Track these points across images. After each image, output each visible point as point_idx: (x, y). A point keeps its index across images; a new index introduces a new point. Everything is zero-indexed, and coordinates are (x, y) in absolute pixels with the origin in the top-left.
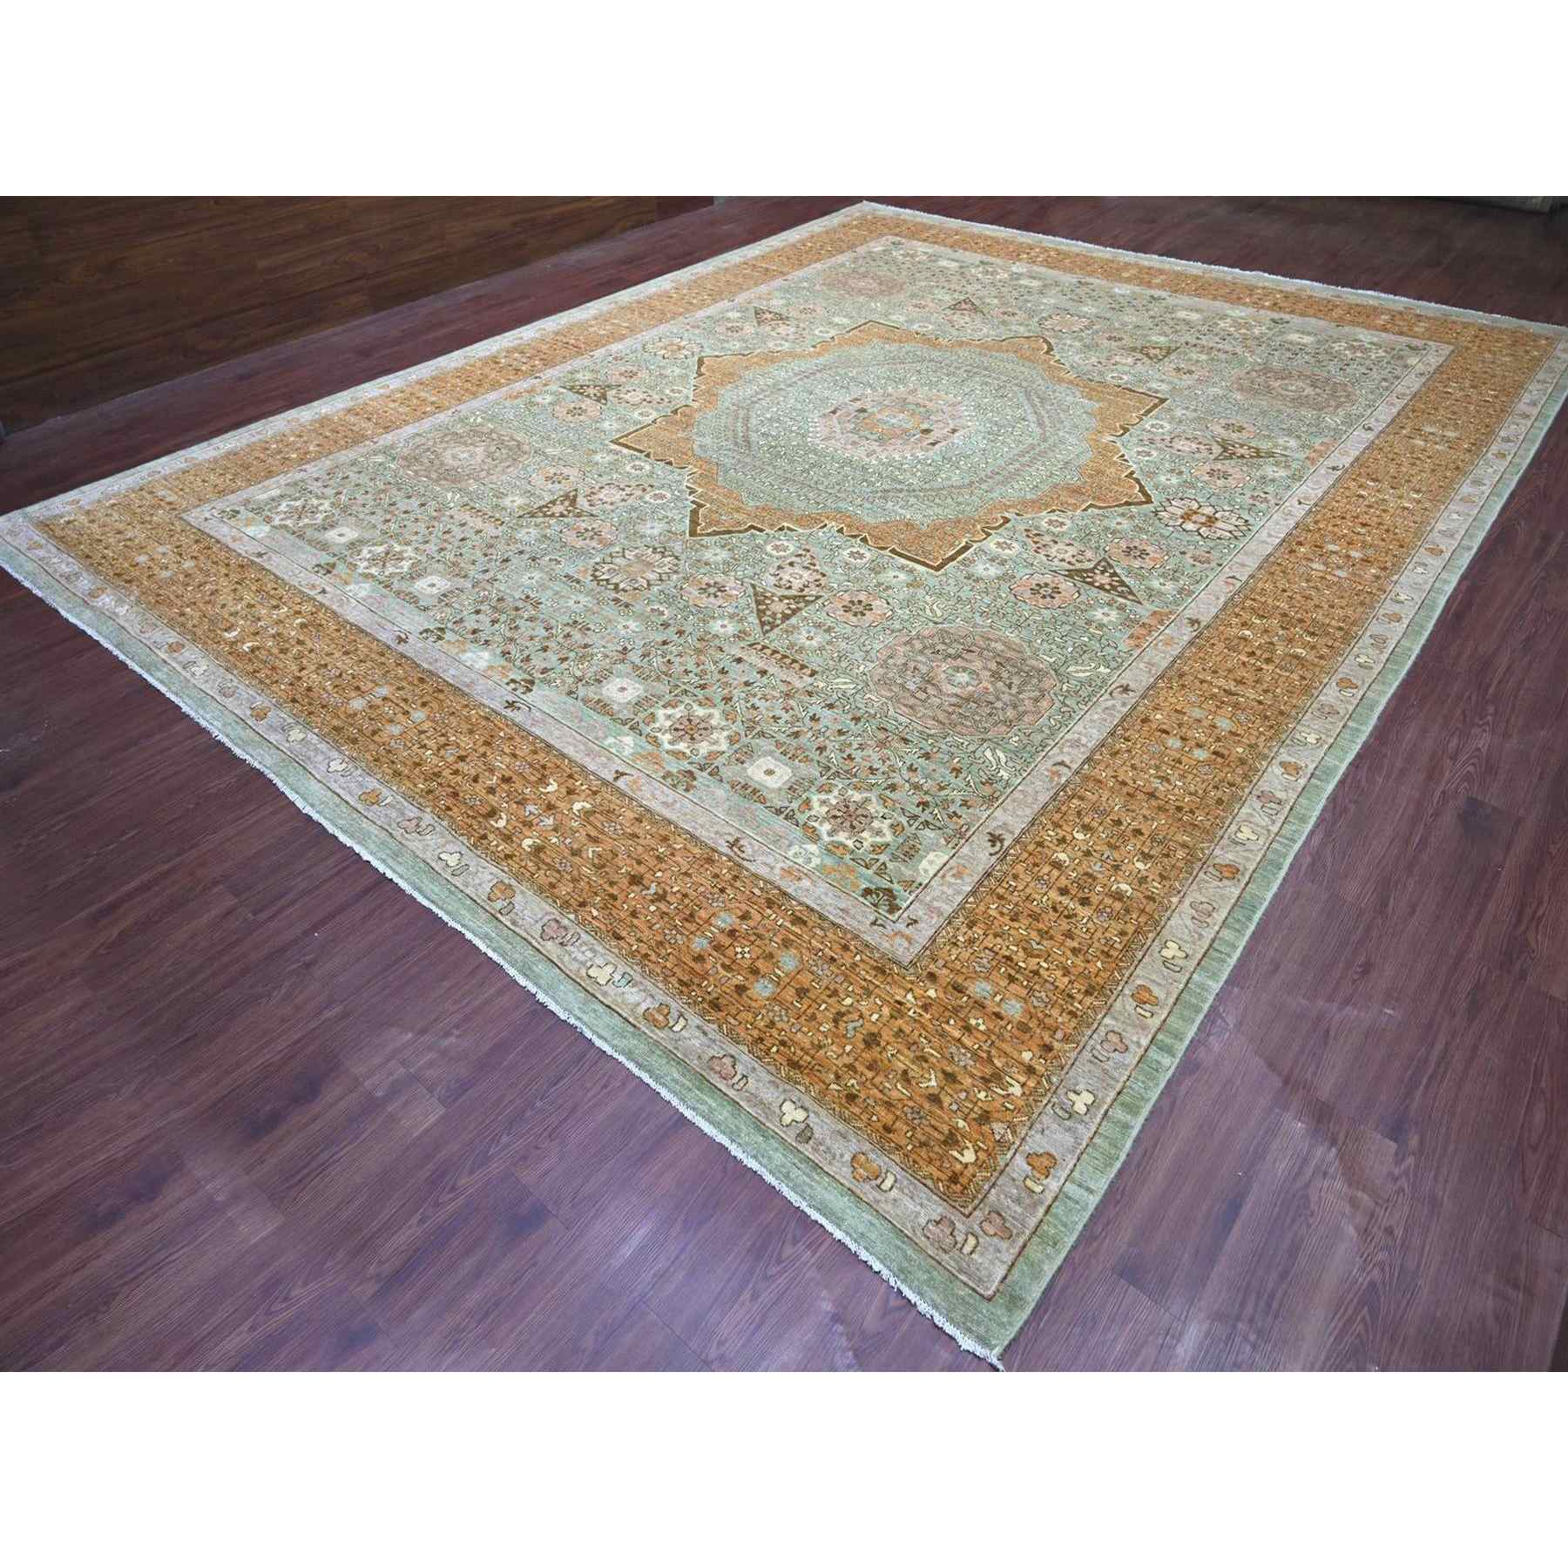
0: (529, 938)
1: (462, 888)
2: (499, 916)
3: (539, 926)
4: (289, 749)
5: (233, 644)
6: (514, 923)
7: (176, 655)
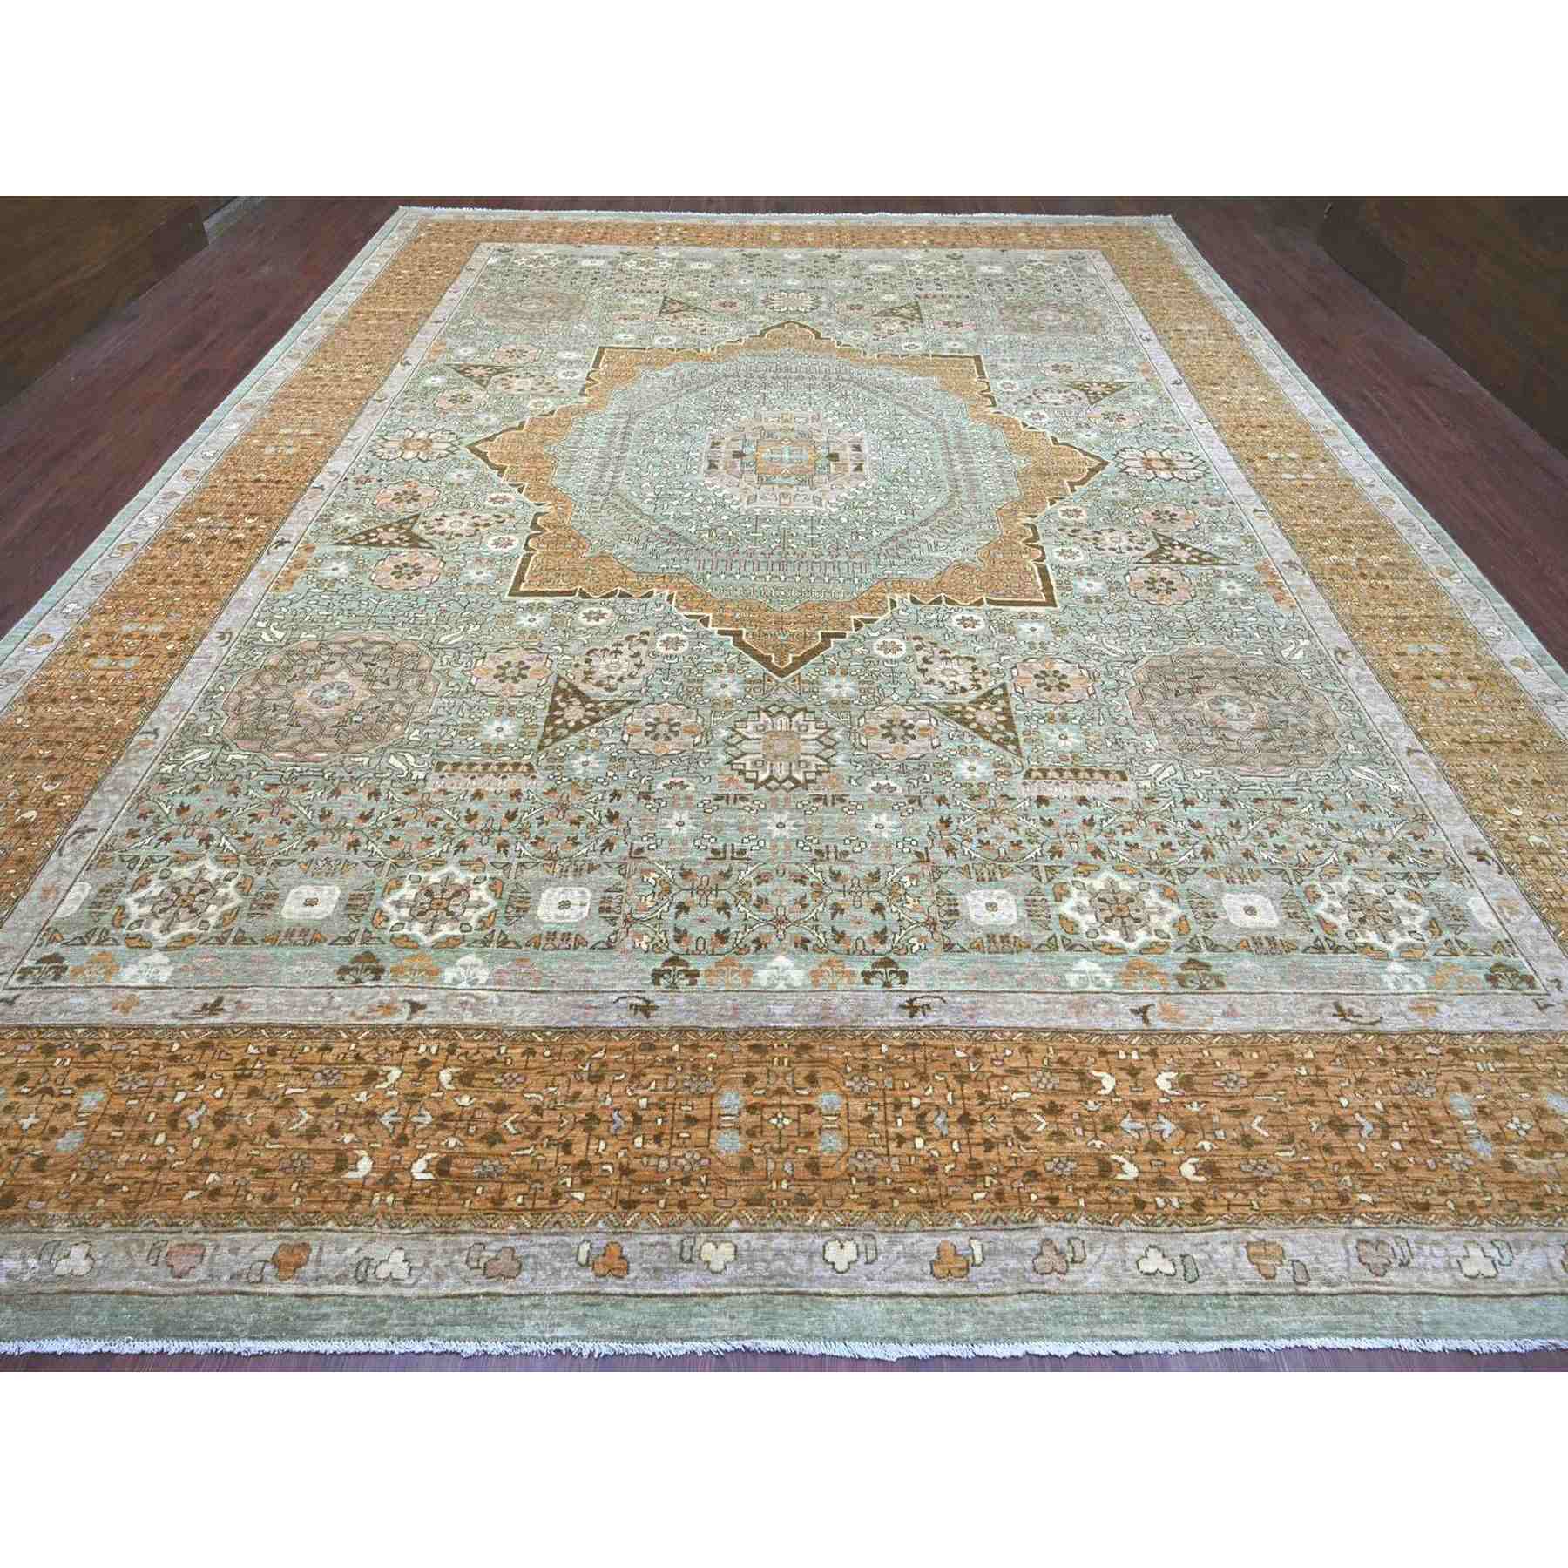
0: (1367, 1287)
1: (1222, 1290)
2: (1302, 1289)
3: (1354, 1262)
4: (732, 1282)
5: (387, 1181)
6: (1329, 1284)
7: (309, 1270)
